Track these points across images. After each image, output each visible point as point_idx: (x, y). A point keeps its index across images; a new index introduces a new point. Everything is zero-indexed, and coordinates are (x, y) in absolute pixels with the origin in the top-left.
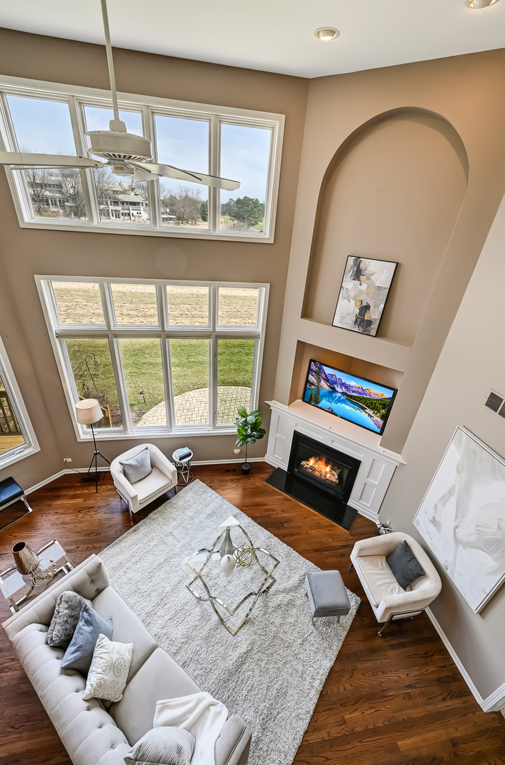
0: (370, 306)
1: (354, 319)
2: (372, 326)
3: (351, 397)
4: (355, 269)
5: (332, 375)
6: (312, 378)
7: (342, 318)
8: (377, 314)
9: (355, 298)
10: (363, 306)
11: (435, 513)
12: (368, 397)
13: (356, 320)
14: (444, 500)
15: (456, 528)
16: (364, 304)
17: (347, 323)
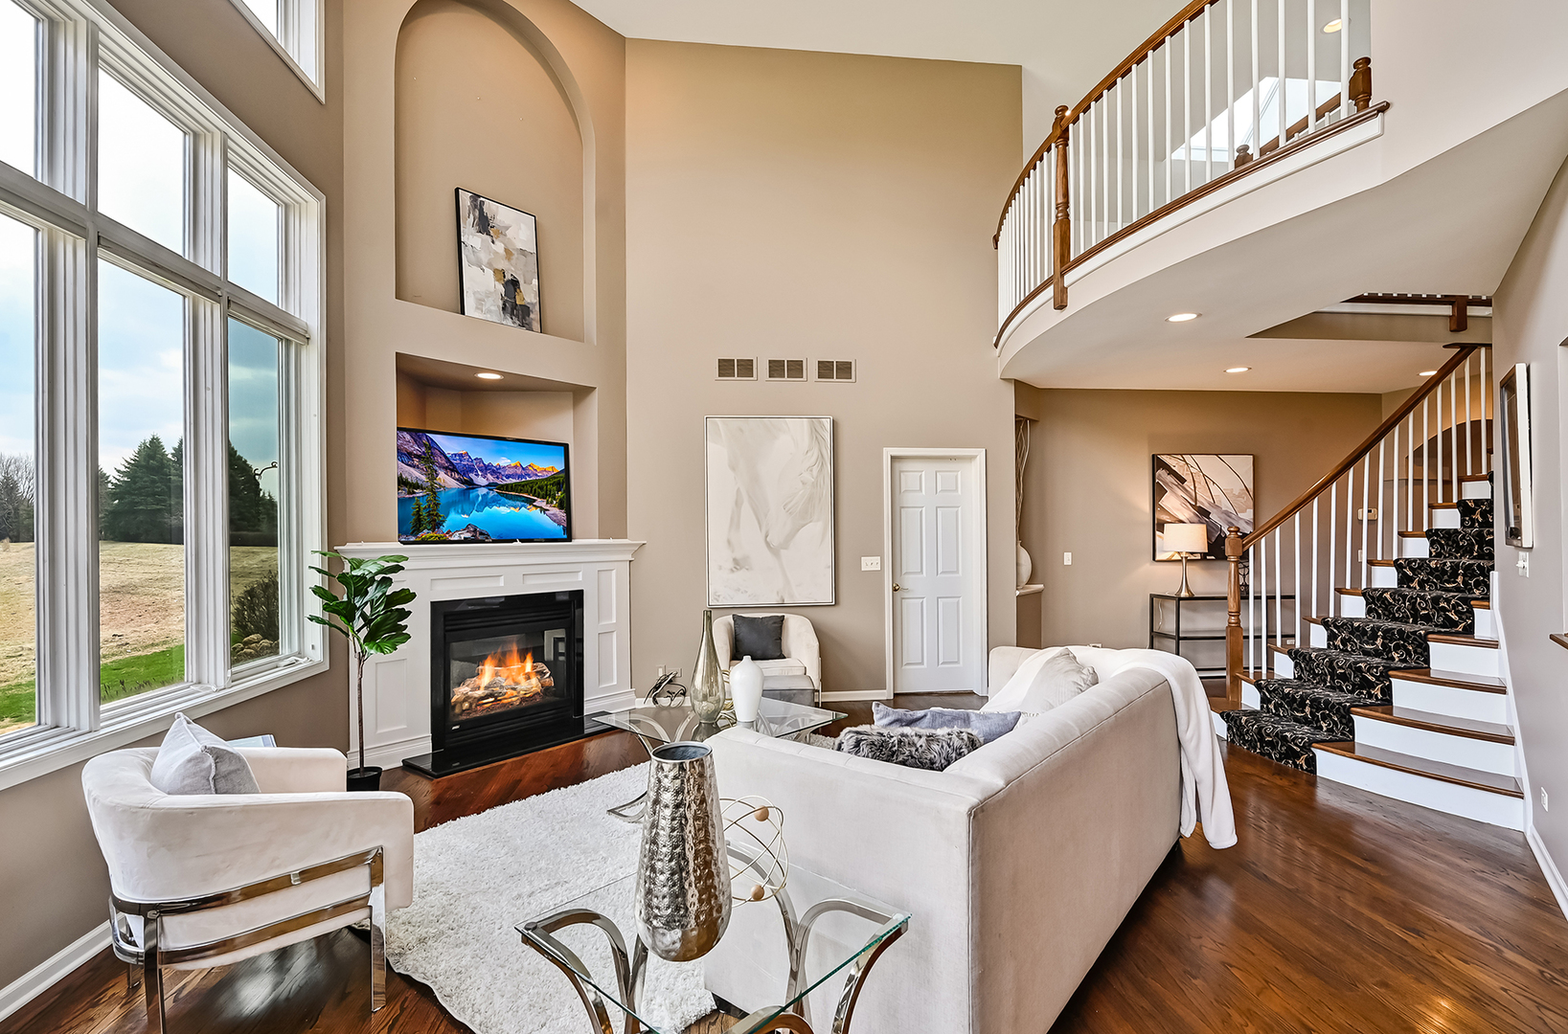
0: (518, 281)
1: (501, 303)
2: (532, 316)
3: (507, 487)
4: (477, 214)
7: (480, 302)
8: (533, 295)
9: (490, 265)
10: (508, 281)
11: (733, 552)
13: (504, 304)
14: (735, 523)
15: (766, 537)
16: (508, 277)
17: (489, 311)
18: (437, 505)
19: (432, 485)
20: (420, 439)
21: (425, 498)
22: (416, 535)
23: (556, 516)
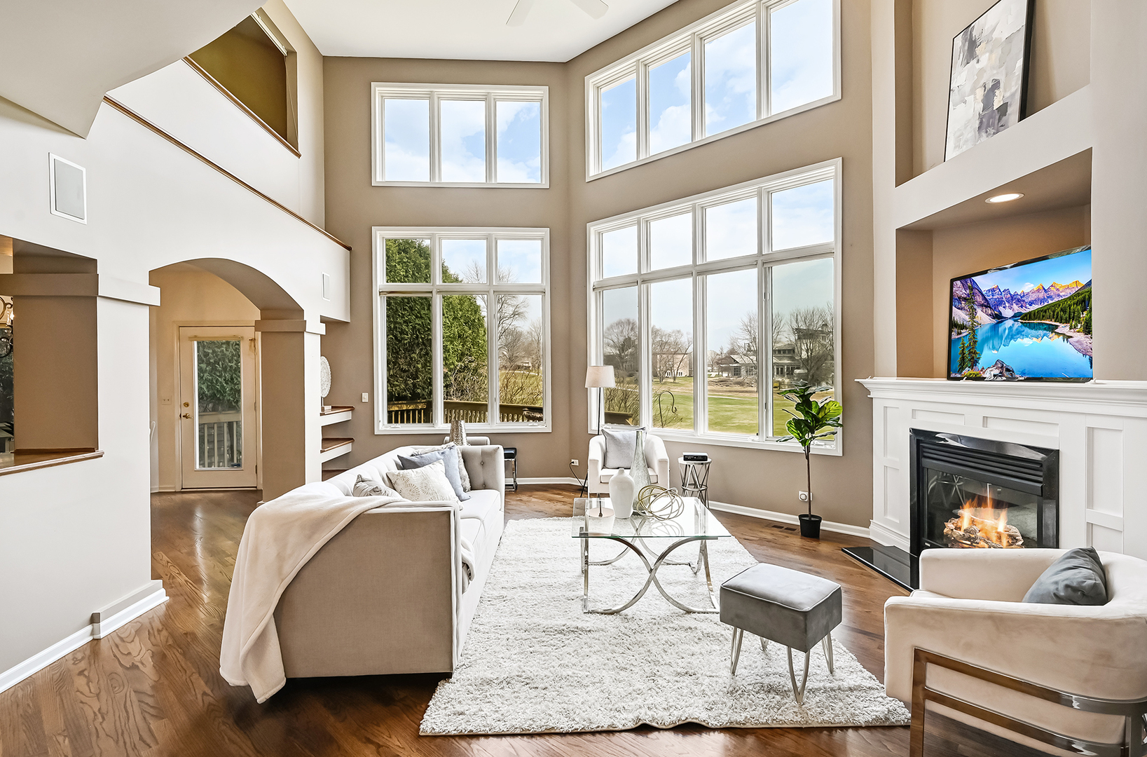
5: (993, 290)
6: (961, 316)
12: (1056, 300)
13: (981, 123)
18: (975, 342)
19: (972, 324)
20: (966, 282)
21: (968, 337)
22: (960, 373)
23: (1081, 344)
